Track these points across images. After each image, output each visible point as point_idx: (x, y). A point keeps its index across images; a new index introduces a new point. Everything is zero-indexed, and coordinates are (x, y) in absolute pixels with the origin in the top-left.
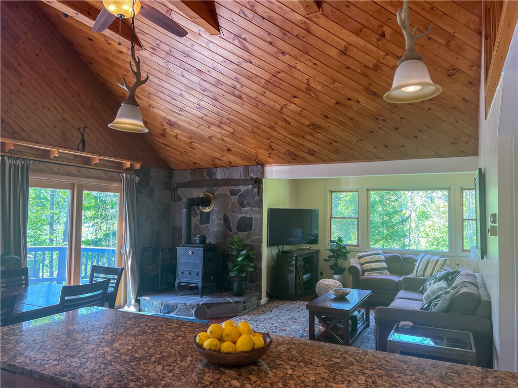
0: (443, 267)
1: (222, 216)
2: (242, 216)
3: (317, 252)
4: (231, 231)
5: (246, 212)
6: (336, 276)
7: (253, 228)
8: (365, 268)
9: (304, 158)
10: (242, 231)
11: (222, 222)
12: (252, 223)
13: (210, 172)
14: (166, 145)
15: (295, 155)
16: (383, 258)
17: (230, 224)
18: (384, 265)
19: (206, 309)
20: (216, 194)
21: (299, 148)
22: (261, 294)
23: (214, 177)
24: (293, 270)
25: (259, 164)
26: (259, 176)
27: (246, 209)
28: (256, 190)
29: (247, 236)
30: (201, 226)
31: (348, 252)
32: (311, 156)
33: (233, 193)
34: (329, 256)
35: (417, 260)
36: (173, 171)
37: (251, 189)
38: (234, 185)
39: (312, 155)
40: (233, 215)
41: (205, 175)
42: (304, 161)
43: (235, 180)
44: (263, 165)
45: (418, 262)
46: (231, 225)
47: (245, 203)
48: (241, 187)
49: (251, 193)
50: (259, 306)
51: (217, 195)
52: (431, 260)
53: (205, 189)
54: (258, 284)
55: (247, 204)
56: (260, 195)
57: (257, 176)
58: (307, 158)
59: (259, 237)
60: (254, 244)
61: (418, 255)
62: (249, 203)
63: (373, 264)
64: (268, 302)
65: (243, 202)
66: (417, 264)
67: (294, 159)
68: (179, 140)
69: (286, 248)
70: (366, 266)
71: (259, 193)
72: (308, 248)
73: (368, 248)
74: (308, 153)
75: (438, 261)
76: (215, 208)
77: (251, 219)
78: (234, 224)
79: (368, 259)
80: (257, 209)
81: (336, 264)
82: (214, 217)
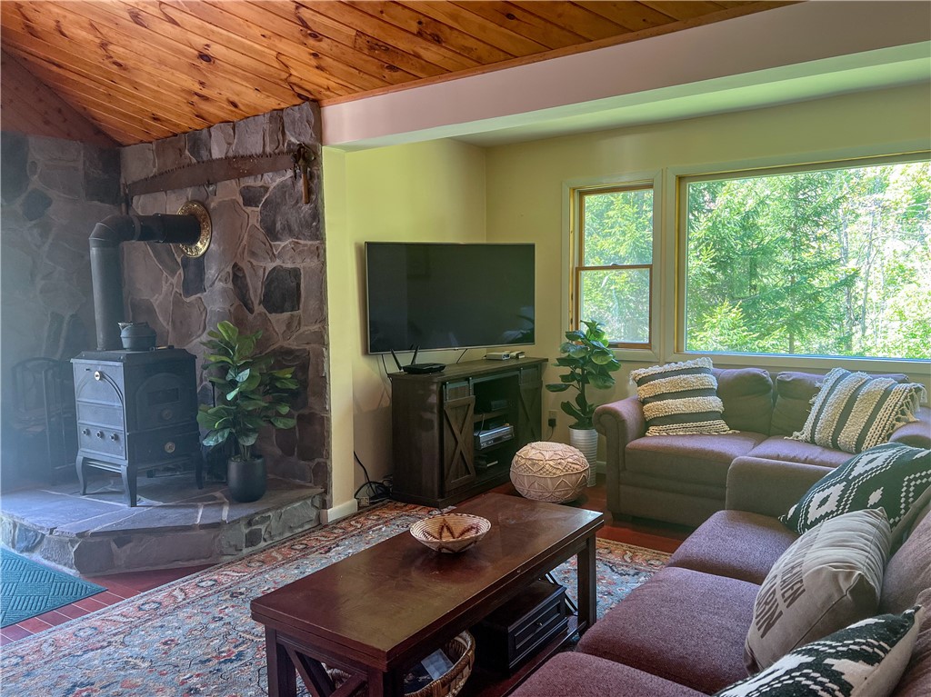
0: (903, 413)
1: (229, 269)
2: (274, 265)
3: (538, 365)
4: (251, 311)
5: (285, 254)
6: (579, 435)
7: (302, 299)
8: (649, 415)
9: (418, 56)
10: (276, 312)
11: (230, 285)
12: (298, 285)
13: (196, 141)
14: (59, 66)
15: (387, 49)
16: (712, 382)
17: (248, 290)
18: (715, 403)
19: (114, 546)
20: (213, 205)
21: (385, 17)
22: (326, 492)
23: (204, 153)
24: (432, 421)
25: (307, 99)
26: (307, 139)
27: (283, 244)
28: (301, 183)
29: (289, 325)
30: (188, 300)
31: (613, 366)
32: (434, 48)
33: (250, 198)
34: (564, 378)
35: (818, 390)
36: (123, 149)
37: (289, 183)
38: (249, 174)
39: (437, 40)
40: (255, 263)
41: (187, 152)
42: (423, 69)
43: (251, 156)
44: (317, 104)
45: (822, 395)
46: (251, 292)
47: (279, 226)
48: (268, 177)
49: (291, 195)
50: (320, 524)
51: (215, 209)
52: (865, 389)
53: (190, 192)
54: (318, 463)
55: (283, 229)
56: (314, 197)
57: (302, 139)
58: (426, 55)
59: (315, 328)
60: (307, 347)
61: (825, 371)
62: (289, 226)
63: (679, 401)
64: (362, 510)
65: (274, 223)
66: (818, 401)
67: (392, 68)
68: (71, 39)
69: (427, 357)
70: (654, 408)
71: (309, 191)
72: (514, 354)
73: (678, 351)
74: (420, 34)
75: (887, 393)
76: (212, 245)
77: (295, 273)
78: (256, 290)
79: (662, 385)
80: (310, 243)
81: (581, 399)
82: (212, 272)
